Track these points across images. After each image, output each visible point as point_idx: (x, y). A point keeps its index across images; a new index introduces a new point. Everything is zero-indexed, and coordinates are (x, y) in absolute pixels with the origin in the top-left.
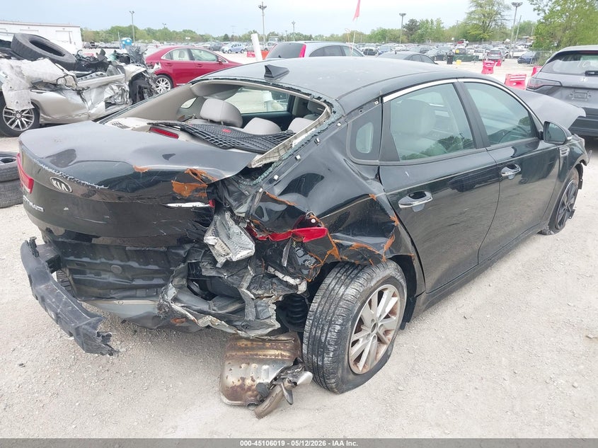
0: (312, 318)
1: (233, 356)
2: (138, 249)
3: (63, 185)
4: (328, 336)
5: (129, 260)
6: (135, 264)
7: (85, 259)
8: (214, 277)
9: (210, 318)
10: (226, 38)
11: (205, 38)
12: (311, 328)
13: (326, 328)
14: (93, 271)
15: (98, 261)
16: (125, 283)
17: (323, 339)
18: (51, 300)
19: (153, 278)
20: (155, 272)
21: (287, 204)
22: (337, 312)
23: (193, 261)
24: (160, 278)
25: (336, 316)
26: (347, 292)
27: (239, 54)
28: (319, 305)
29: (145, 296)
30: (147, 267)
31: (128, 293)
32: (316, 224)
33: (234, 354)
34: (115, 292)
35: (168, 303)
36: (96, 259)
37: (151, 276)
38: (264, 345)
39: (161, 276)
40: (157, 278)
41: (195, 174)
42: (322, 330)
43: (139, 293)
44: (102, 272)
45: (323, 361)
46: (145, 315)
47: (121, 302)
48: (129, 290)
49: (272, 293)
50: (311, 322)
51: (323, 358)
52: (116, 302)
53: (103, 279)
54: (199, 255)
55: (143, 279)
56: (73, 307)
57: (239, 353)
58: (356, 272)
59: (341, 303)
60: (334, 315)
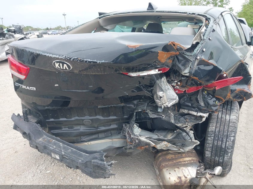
0: (213, 135)
1: (167, 165)
2: (106, 106)
3: (65, 65)
4: (227, 144)
5: (96, 115)
6: (100, 117)
7: (61, 119)
8: (157, 118)
9: (165, 143)
10: (47, 29)
11: (37, 29)
12: (214, 141)
13: (225, 140)
14: (67, 126)
15: (73, 119)
16: (93, 130)
17: (224, 146)
18: (53, 147)
19: (110, 125)
20: (114, 120)
21: (213, 65)
22: (230, 130)
23: (140, 110)
24: (114, 124)
25: (229, 132)
26: (231, 118)
27: (56, 35)
28: (216, 128)
29: (104, 137)
30: (108, 118)
31: (94, 137)
32: (226, 77)
33: (167, 163)
34: (84, 137)
35: (138, 136)
36: (71, 118)
37: (109, 123)
38: (182, 155)
39: (116, 122)
40: (113, 124)
41: (174, 45)
42: (222, 141)
43: (101, 135)
44: (74, 126)
45: (223, 159)
46: (108, 148)
47: (89, 143)
48: (95, 135)
49: (187, 124)
50: (213, 138)
51: (224, 157)
52: (86, 143)
53: (76, 130)
54: (144, 106)
55: (104, 126)
56: (72, 150)
57: (170, 163)
58: (229, 106)
59: (230, 124)
60: (228, 131)
